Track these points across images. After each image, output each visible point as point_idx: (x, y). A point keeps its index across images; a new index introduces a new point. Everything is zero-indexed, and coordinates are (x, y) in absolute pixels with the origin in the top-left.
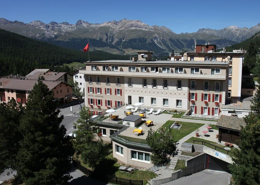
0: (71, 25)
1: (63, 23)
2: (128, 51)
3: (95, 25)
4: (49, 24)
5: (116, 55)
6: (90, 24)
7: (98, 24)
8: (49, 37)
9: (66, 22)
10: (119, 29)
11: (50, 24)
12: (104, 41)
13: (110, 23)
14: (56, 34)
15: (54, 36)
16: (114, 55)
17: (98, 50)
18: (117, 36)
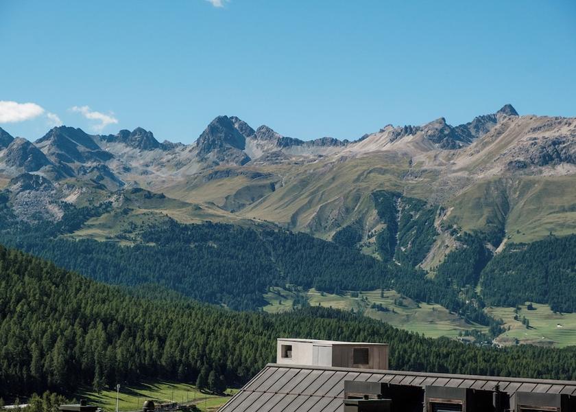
0: (167, 147)
1: (125, 136)
2: (525, 322)
3: (312, 148)
4: (40, 141)
5: (444, 341)
6: (287, 142)
7: (334, 142)
8: (34, 217)
9: (140, 131)
10: (465, 174)
11: (48, 142)
12: (366, 251)
13: (410, 138)
14: (72, 198)
15: (59, 214)
16: (430, 342)
17: (326, 305)
18: (454, 218)
